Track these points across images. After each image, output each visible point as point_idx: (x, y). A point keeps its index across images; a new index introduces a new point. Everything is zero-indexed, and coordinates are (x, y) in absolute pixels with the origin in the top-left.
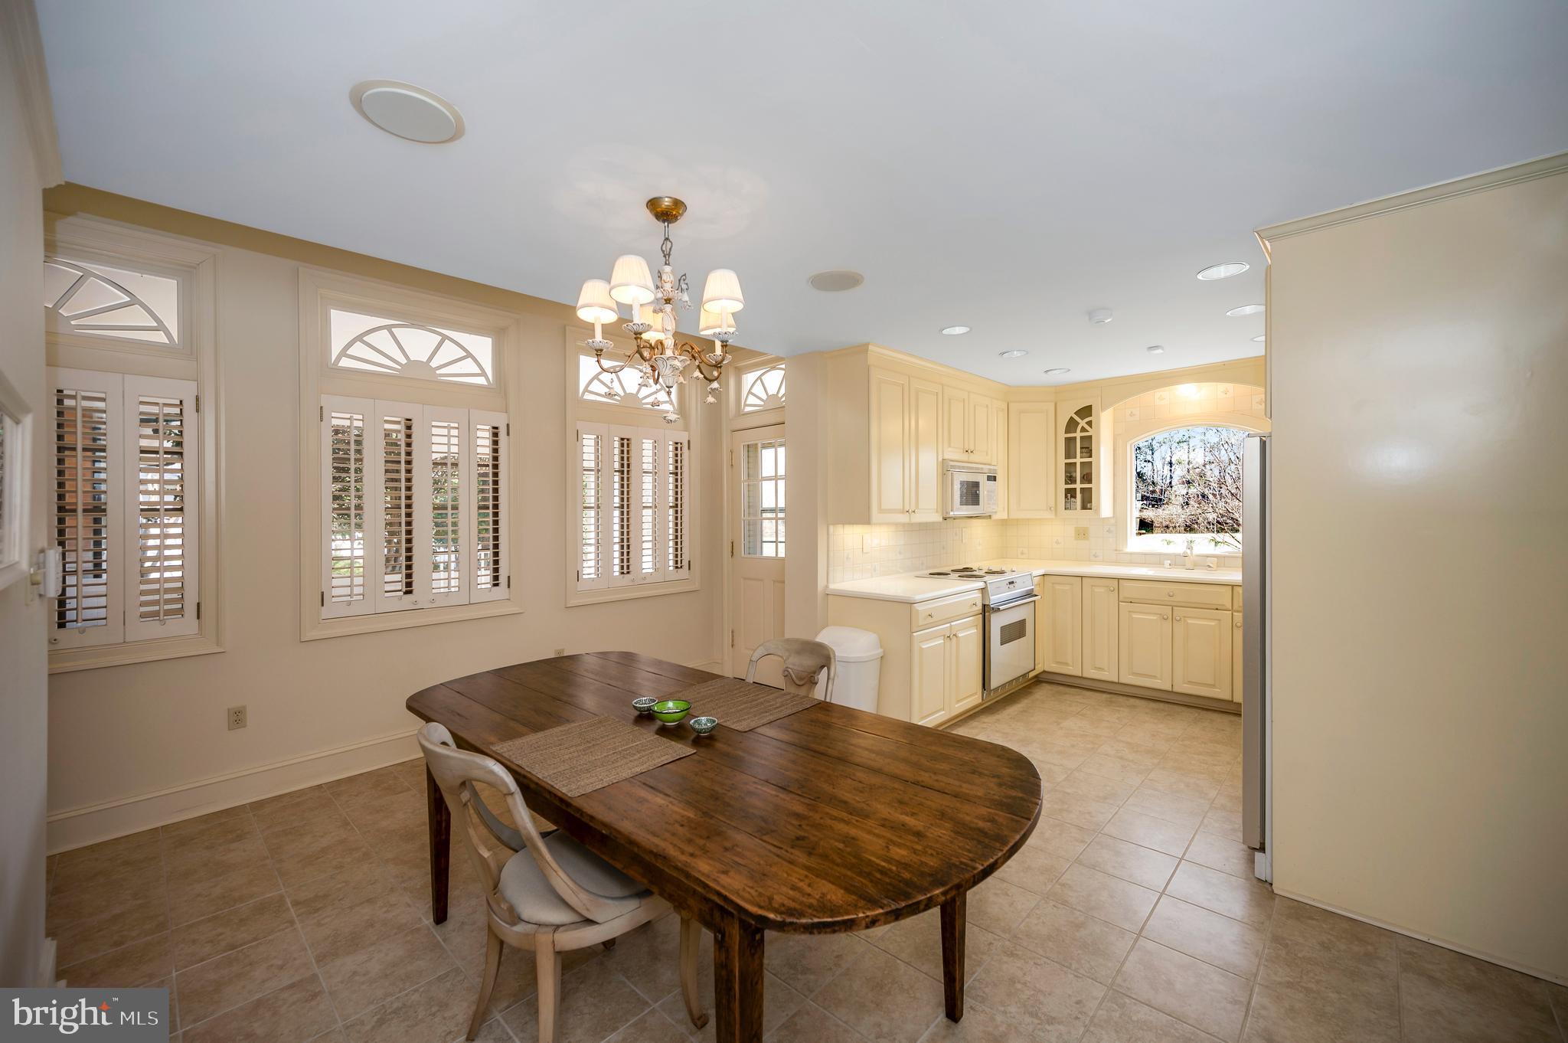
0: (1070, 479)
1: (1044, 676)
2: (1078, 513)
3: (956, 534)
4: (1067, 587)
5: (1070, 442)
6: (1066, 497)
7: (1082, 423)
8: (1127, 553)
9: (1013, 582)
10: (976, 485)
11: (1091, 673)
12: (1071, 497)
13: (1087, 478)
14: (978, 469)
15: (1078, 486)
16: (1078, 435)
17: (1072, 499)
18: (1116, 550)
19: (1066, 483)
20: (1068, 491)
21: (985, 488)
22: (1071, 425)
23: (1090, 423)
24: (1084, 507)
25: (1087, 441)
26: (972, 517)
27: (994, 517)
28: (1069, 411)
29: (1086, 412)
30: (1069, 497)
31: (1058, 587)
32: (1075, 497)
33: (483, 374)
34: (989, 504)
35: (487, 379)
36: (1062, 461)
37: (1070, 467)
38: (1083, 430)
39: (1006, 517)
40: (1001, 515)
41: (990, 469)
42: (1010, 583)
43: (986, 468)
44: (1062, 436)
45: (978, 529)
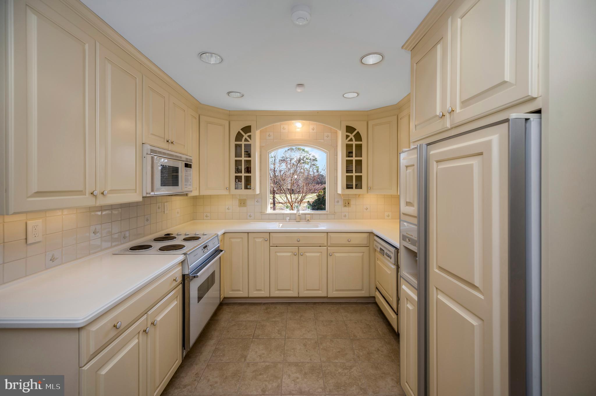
0: (238, 170)
1: (227, 301)
2: (243, 192)
3: (159, 208)
4: (239, 240)
5: (238, 147)
6: (236, 181)
7: (245, 136)
8: (267, 214)
9: (206, 246)
10: (176, 170)
11: (254, 294)
12: (239, 181)
13: (248, 170)
14: (177, 156)
15: (243, 174)
16: (243, 143)
17: (239, 183)
18: (261, 213)
19: (236, 173)
20: (237, 177)
21: (182, 172)
22: (239, 137)
23: (250, 137)
24: (246, 188)
25: (248, 147)
26: (172, 195)
27: (191, 195)
28: (237, 128)
29: (247, 129)
30: (237, 181)
31: (233, 240)
32: (241, 181)
34: (186, 185)
36: (233, 158)
37: (238, 163)
38: (246, 140)
39: (198, 194)
40: (195, 193)
41: (187, 159)
42: (204, 248)
43: (184, 157)
44: (233, 143)
45: (178, 204)
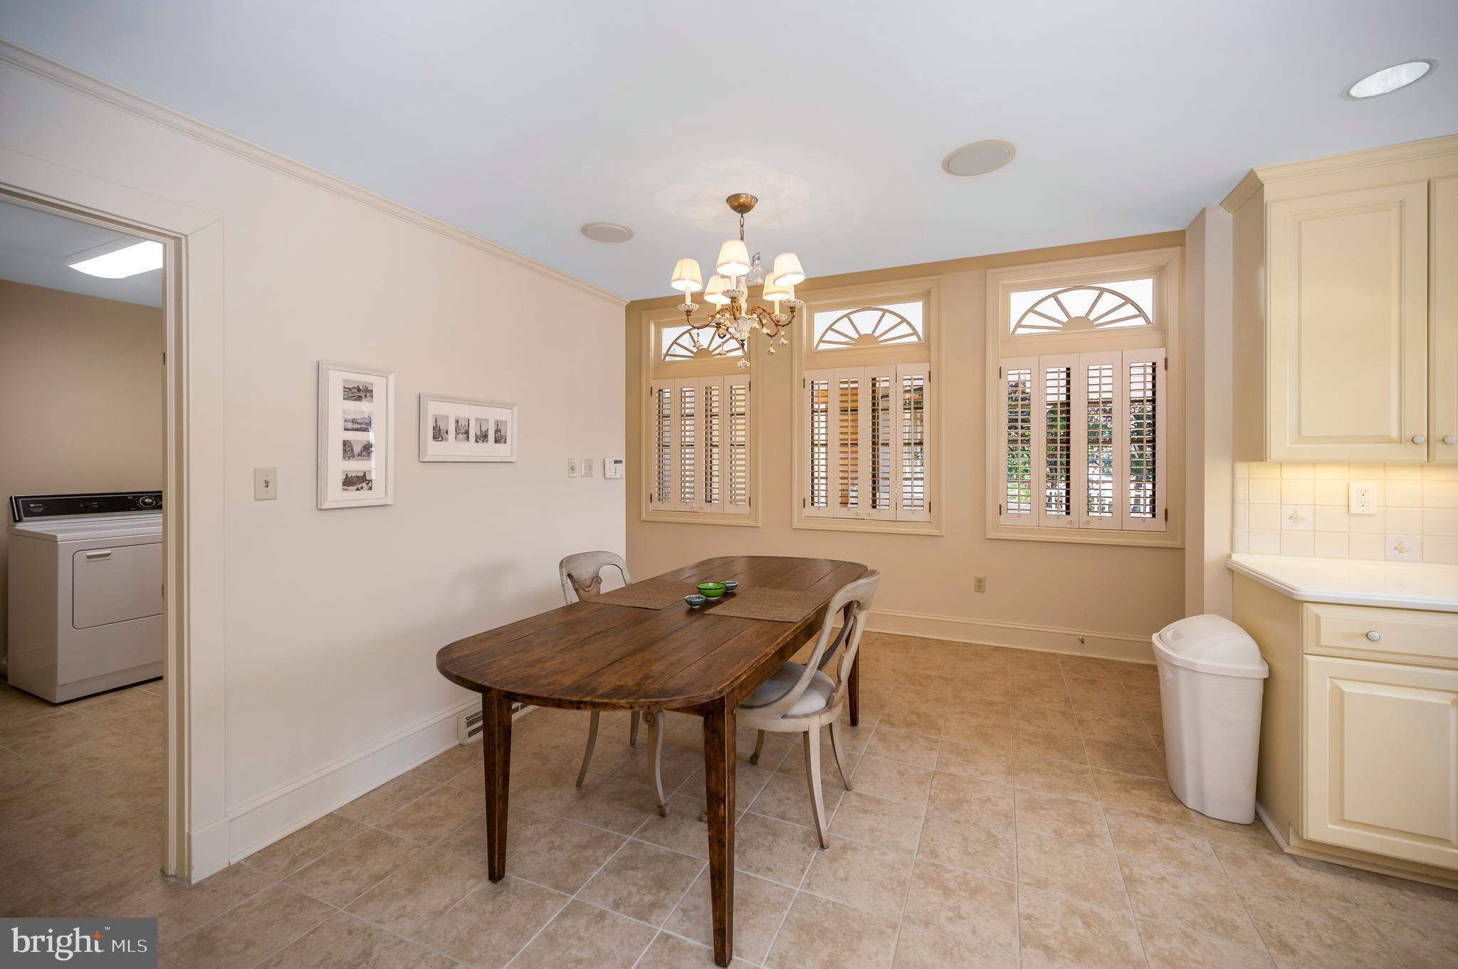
33: (915, 333)
35: (918, 337)
